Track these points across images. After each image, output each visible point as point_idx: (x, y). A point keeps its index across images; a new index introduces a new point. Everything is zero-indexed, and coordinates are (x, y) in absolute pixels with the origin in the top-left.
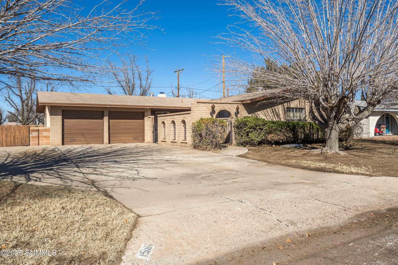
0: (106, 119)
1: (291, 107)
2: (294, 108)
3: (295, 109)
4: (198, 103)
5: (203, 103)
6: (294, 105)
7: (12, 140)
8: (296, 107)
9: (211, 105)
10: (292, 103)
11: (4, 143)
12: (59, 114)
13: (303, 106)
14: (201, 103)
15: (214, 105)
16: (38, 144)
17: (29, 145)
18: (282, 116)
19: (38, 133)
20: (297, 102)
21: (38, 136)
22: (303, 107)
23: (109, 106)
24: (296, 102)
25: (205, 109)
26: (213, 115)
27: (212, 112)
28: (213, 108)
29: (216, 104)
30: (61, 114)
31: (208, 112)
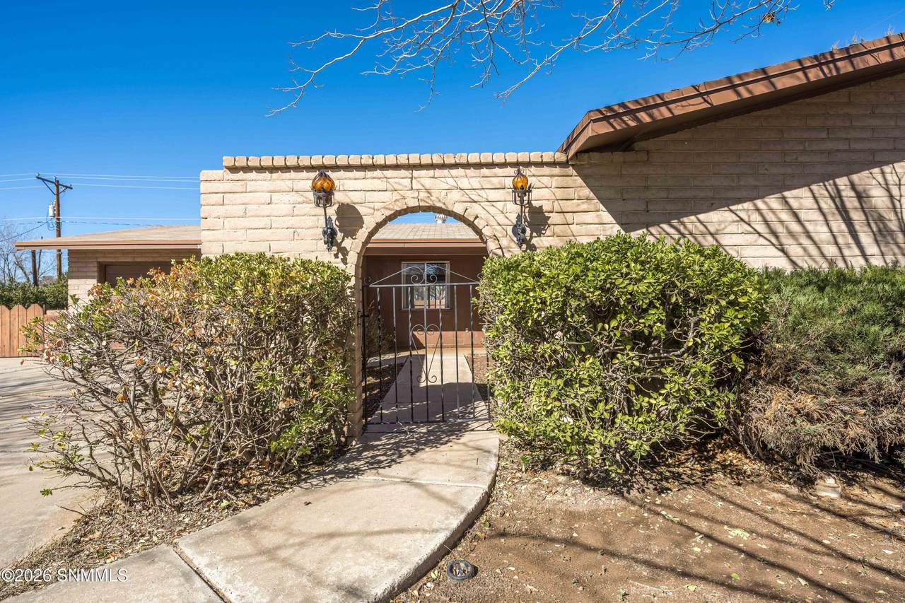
5: (274, 170)
9: (309, 181)
14: (260, 170)
15: (323, 180)
25: (286, 209)
26: (347, 243)
27: (335, 224)
28: (324, 195)
29: (369, 174)
30: (96, 274)
31: (310, 221)
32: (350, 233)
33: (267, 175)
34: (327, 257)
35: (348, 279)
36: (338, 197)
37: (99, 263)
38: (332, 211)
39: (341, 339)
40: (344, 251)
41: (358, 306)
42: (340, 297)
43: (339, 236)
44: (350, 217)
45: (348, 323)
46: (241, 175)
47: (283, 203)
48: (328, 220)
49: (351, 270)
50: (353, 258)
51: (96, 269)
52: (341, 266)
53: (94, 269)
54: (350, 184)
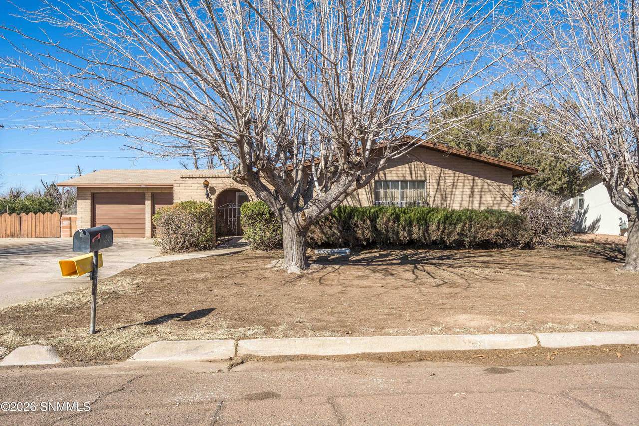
0: (148, 203)
1: (388, 178)
2: (398, 181)
3: (400, 183)
4: (182, 178)
5: (192, 178)
6: (395, 175)
7: (42, 230)
8: (402, 179)
9: (202, 181)
10: (391, 172)
11: (34, 233)
12: (87, 198)
13: (421, 176)
14: (189, 178)
15: (206, 181)
16: (69, 236)
17: (61, 237)
18: (365, 196)
19: (69, 222)
20: (404, 169)
21: (69, 225)
22: (419, 179)
23: (145, 186)
24: (400, 169)
25: (196, 188)
26: (212, 197)
27: (209, 192)
28: (206, 185)
29: (218, 179)
30: (90, 198)
31: (202, 191)
32: (213, 194)
33: (191, 179)
34: (207, 201)
35: (212, 206)
36: (210, 185)
37: (92, 193)
38: (208, 189)
39: (210, 221)
40: (211, 199)
41: (215, 213)
42: (210, 211)
43: (210, 195)
44: (213, 190)
45: (212, 218)
46: (184, 179)
47: (195, 186)
48: (207, 191)
49: (213, 204)
50: (213, 201)
51: (90, 195)
52: (209, 203)
53: (89, 196)
54: (213, 182)
